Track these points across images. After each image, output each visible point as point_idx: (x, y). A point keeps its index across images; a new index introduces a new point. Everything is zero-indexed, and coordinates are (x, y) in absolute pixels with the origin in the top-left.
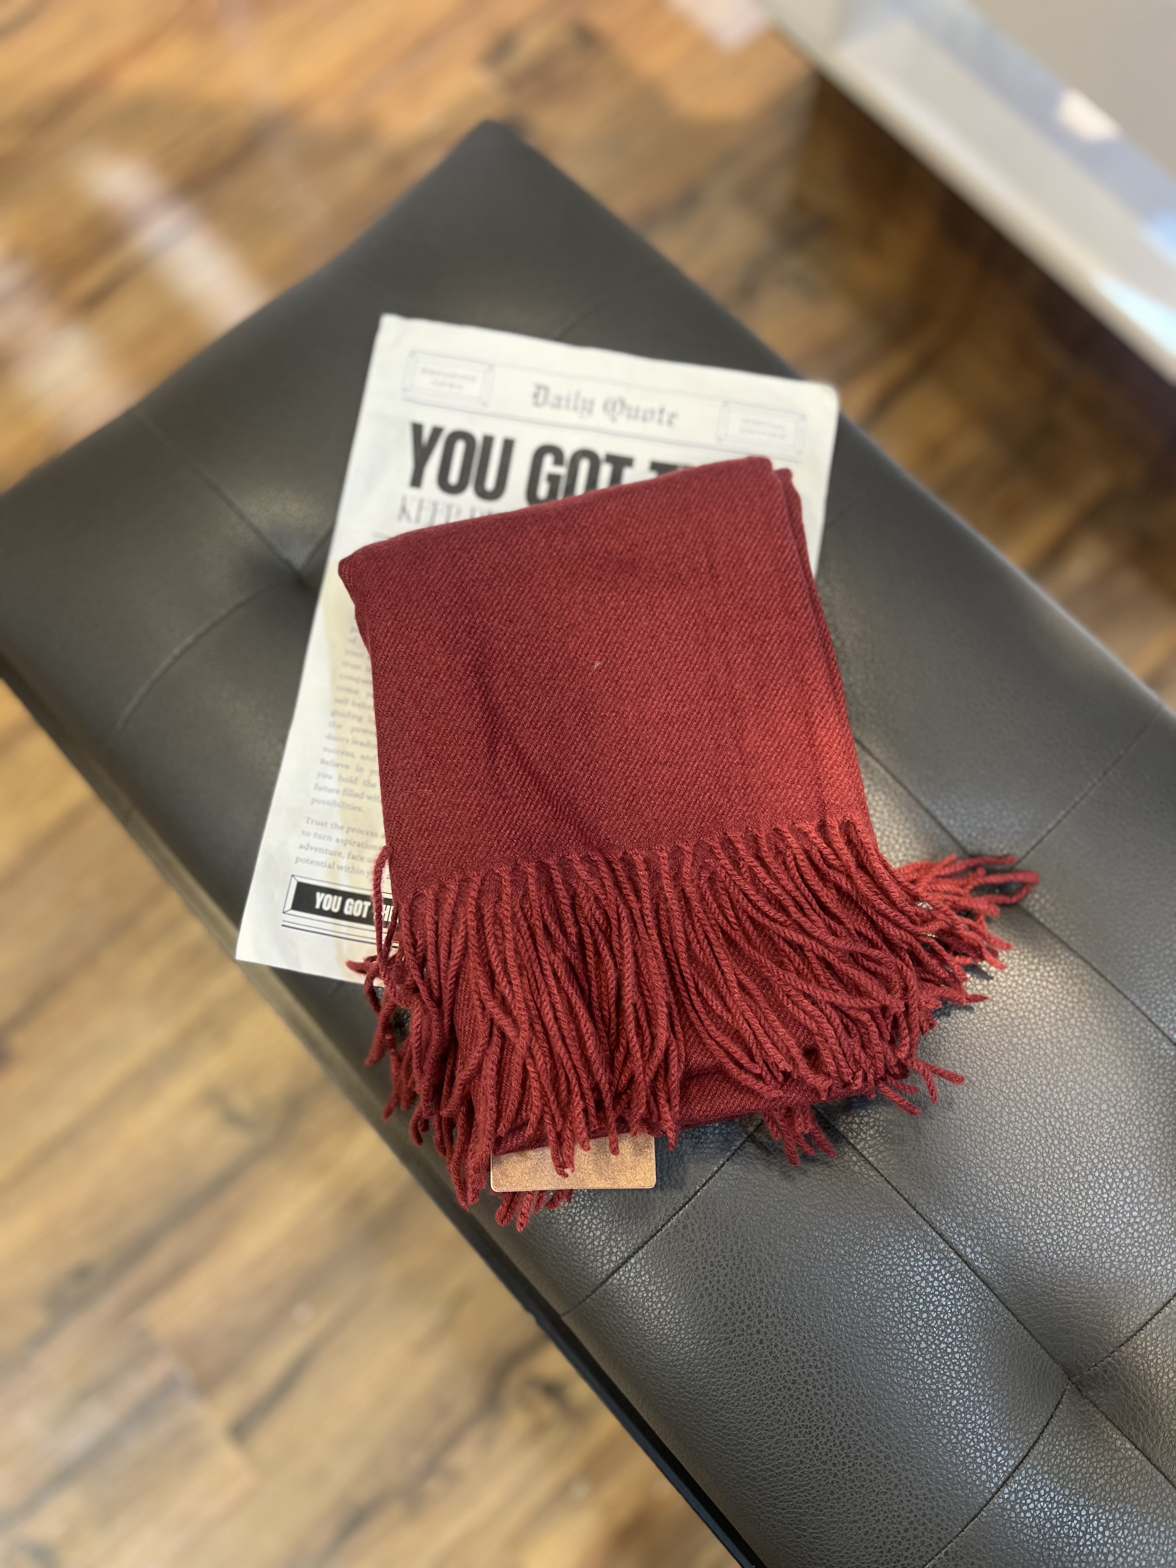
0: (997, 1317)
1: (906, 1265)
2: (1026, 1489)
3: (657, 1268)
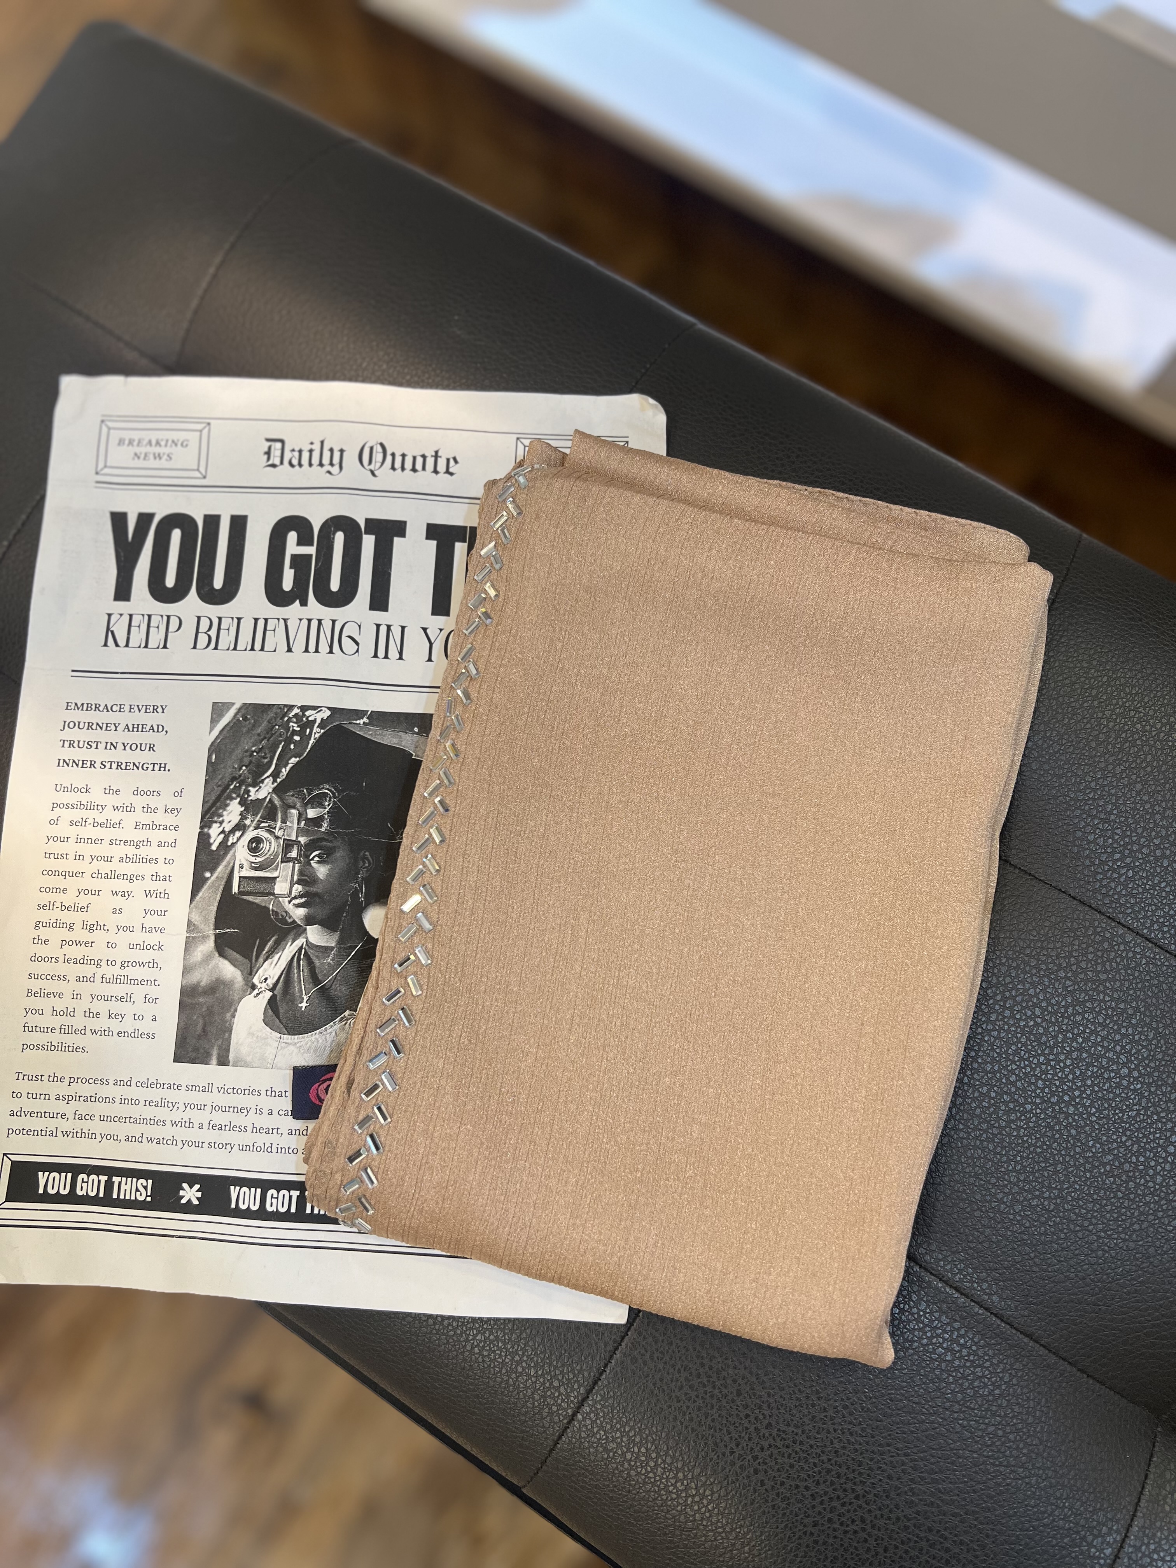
0: (1051, 1373)
1: (920, 1338)
3: (612, 1419)
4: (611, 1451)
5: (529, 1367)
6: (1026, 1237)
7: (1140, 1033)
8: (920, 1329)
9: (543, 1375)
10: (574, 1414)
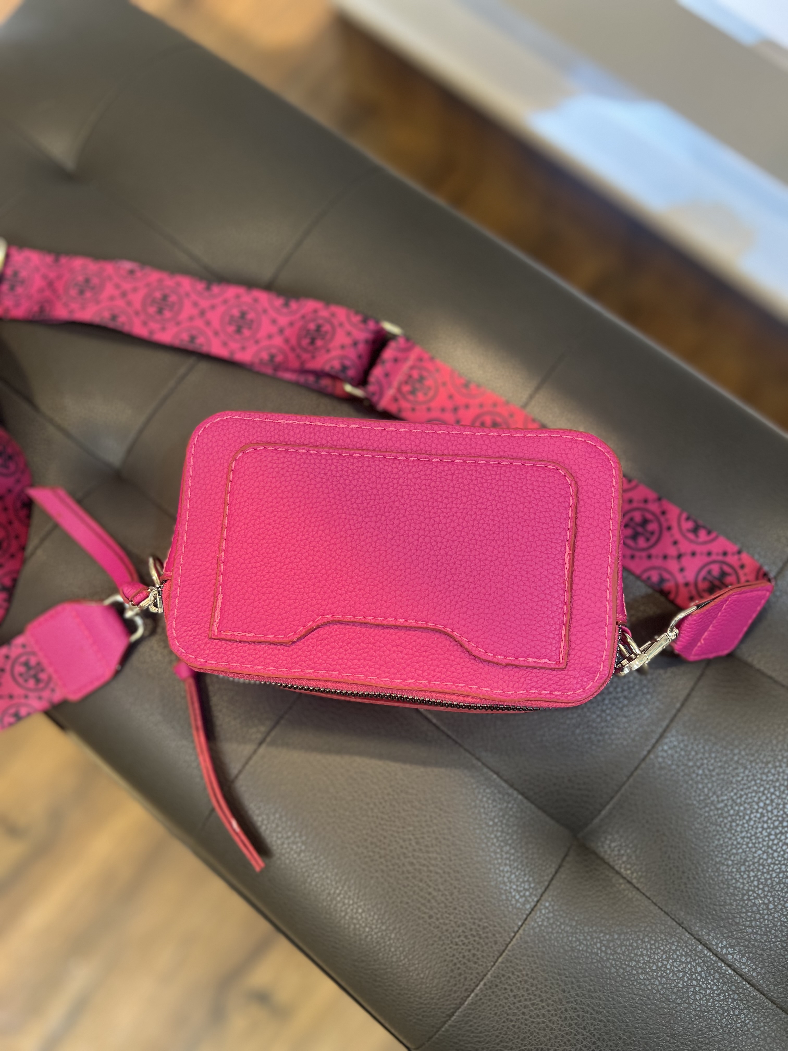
2: (542, 925)
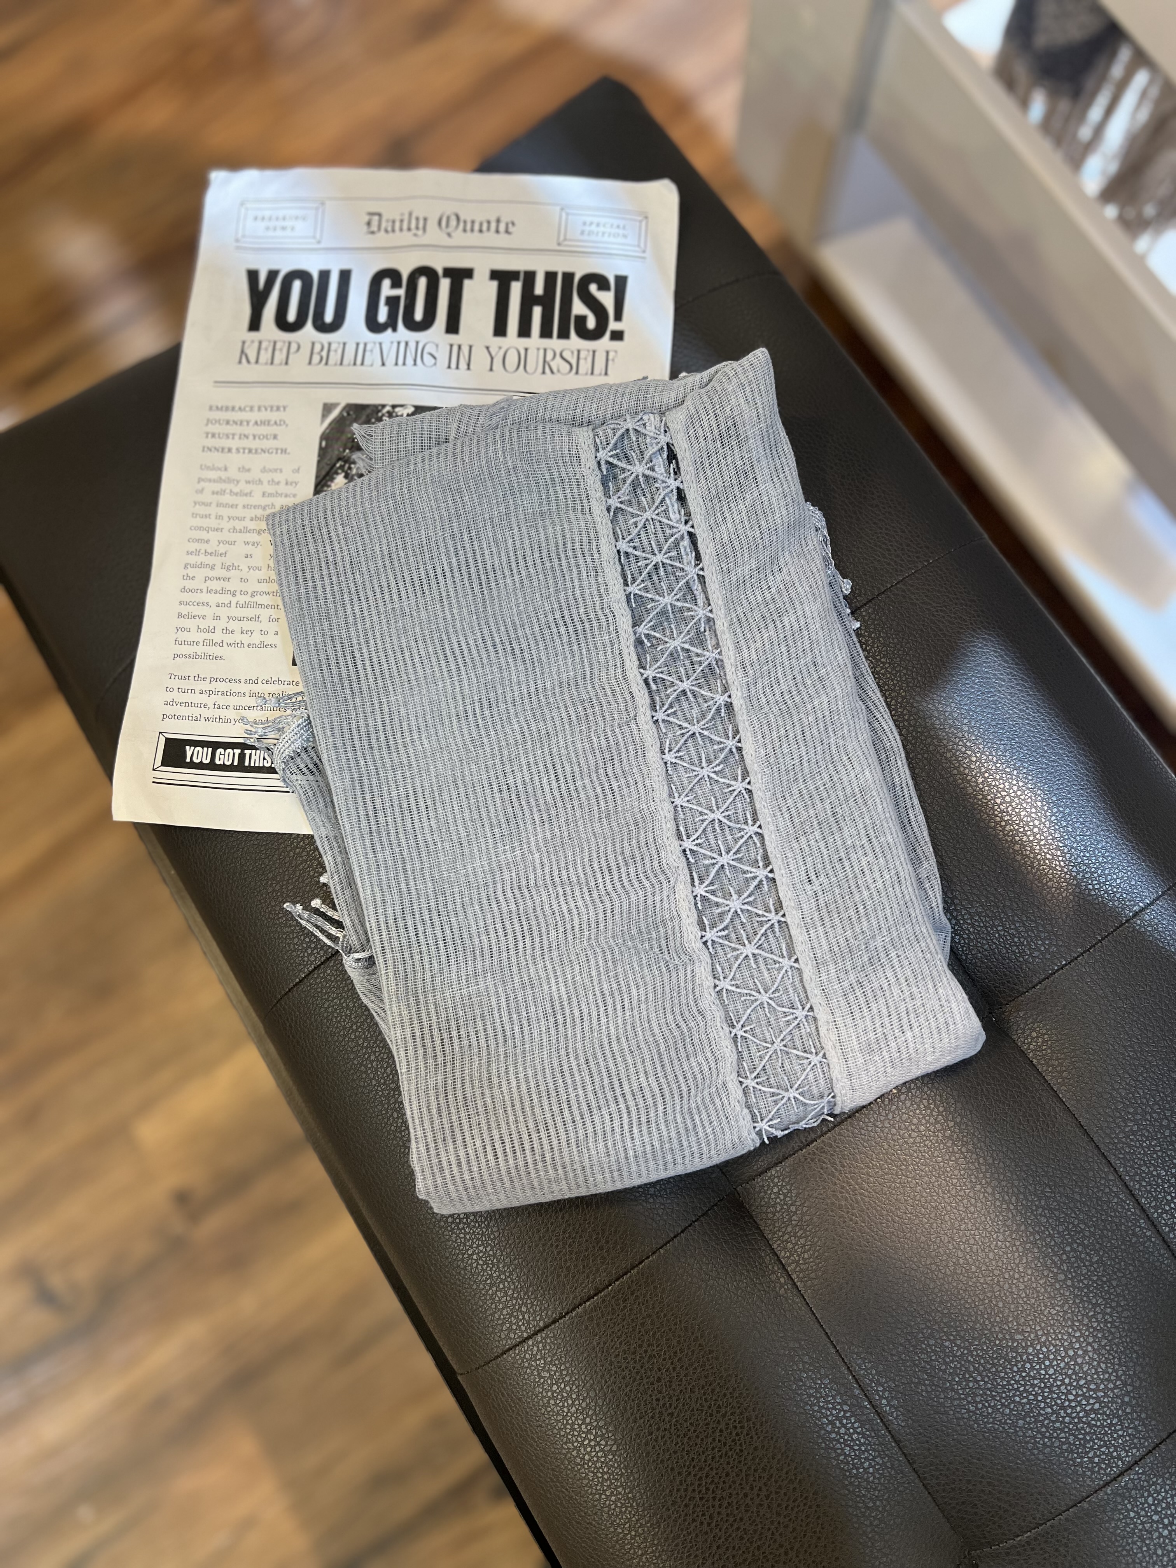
0: (902, 1477)
1: (813, 1405)
3: (554, 1355)
4: (543, 1378)
5: (509, 1288)
6: (928, 1367)
7: (1088, 1254)
8: (816, 1398)
9: (516, 1299)
10: (528, 1338)
